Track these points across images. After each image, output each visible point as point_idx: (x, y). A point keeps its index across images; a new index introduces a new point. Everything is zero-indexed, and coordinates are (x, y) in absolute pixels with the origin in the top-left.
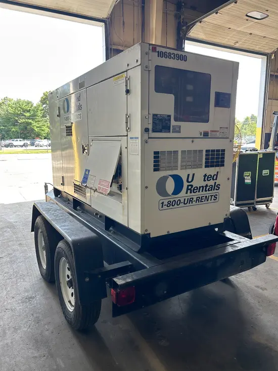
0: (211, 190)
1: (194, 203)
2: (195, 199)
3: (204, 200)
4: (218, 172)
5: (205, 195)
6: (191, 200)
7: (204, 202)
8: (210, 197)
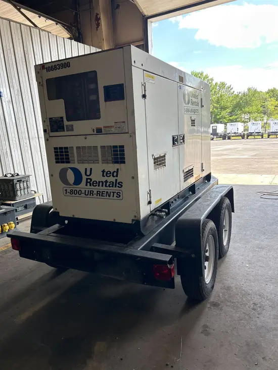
0: (113, 186)
1: (95, 196)
2: (95, 192)
3: (105, 195)
4: (118, 169)
5: (106, 191)
6: (91, 193)
7: (105, 197)
8: (112, 194)
